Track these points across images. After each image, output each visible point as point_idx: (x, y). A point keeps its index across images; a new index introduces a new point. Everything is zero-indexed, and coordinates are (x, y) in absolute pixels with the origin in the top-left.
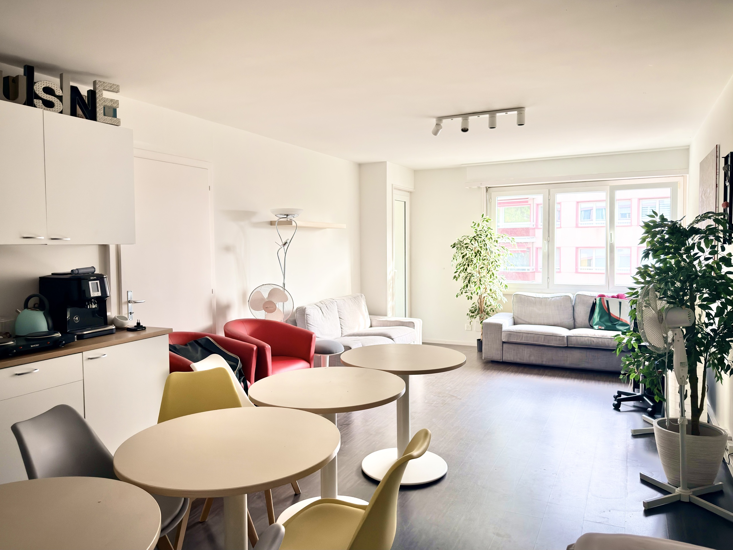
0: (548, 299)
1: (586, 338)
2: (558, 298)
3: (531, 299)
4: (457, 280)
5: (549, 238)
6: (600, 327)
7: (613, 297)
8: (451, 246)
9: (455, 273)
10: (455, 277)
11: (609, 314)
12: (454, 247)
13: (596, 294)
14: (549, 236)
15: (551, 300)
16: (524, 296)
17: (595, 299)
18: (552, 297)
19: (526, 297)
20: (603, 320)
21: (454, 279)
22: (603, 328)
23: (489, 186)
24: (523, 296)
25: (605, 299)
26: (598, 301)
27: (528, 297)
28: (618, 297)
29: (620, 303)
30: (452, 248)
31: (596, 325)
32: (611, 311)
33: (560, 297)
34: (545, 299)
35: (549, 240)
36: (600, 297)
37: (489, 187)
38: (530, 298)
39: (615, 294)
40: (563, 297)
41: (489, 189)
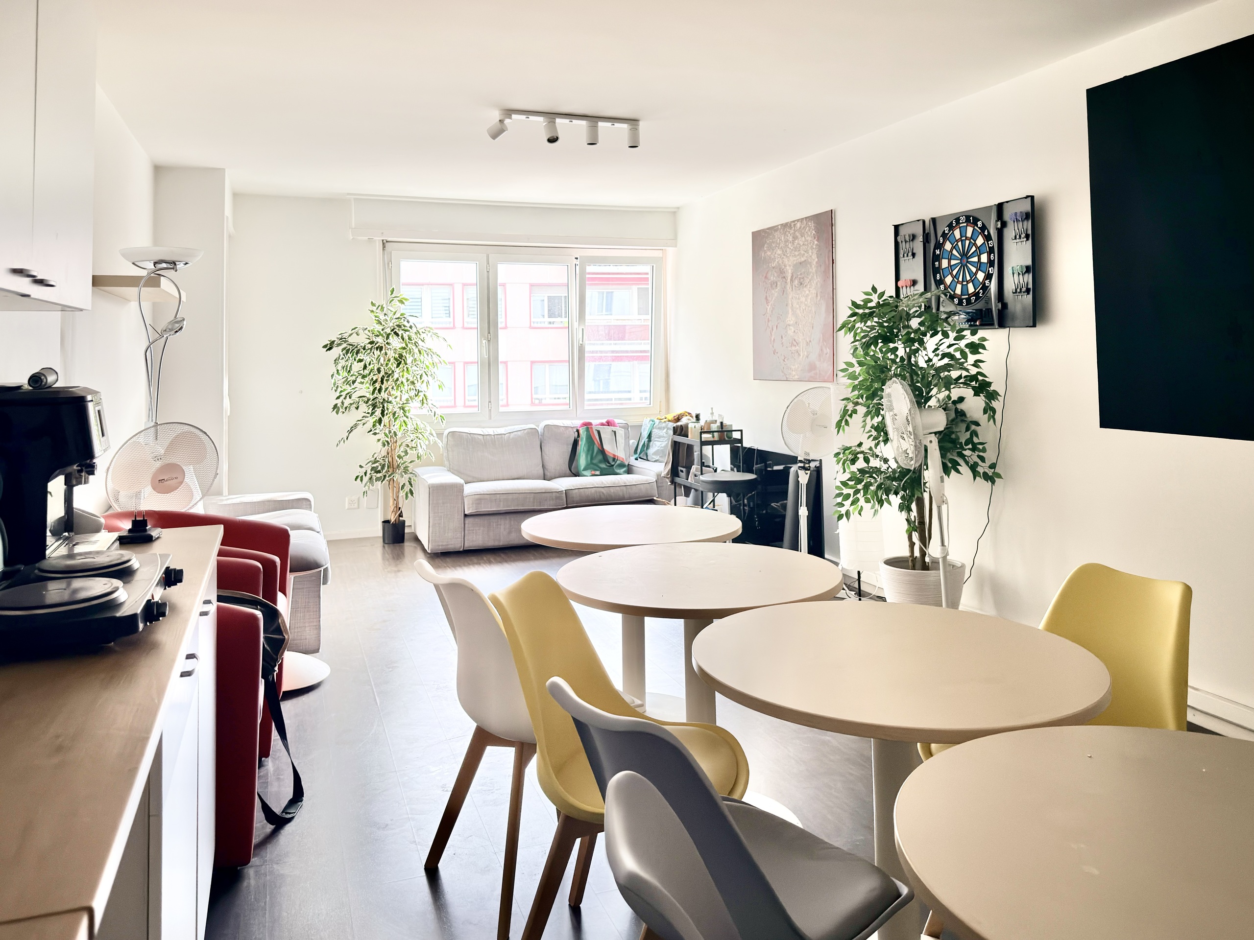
0: (503, 436)
1: (593, 490)
2: (519, 433)
3: (478, 438)
4: (337, 413)
5: (489, 335)
6: (593, 472)
7: (602, 424)
8: (325, 347)
9: (337, 399)
10: (335, 406)
11: (602, 451)
12: (330, 349)
13: (577, 423)
14: (489, 333)
15: (509, 437)
16: (466, 434)
17: (578, 431)
18: (510, 433)
19: (469, 435)
20: (595, 461)
21: (333, 410)
22: (598, 473)
23: (389, 239)
24: (464, 434)
25: (594, 428)
26: (583, 432)
27: (472, 435)
28: (609, 423)
29: (615, 432)
30: (327, 351)
31: (584, 470)
32: (605, 447)
33: (522, 431)
34: (499, 436)
35: (489, 339)
36: (585, 427)
37: (387, 242)
38: (475, 436)
39: (604, 421)
40: (526, 430)
41: (387, 245)
